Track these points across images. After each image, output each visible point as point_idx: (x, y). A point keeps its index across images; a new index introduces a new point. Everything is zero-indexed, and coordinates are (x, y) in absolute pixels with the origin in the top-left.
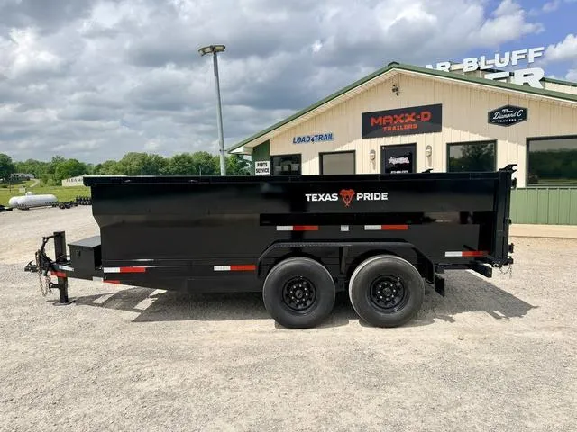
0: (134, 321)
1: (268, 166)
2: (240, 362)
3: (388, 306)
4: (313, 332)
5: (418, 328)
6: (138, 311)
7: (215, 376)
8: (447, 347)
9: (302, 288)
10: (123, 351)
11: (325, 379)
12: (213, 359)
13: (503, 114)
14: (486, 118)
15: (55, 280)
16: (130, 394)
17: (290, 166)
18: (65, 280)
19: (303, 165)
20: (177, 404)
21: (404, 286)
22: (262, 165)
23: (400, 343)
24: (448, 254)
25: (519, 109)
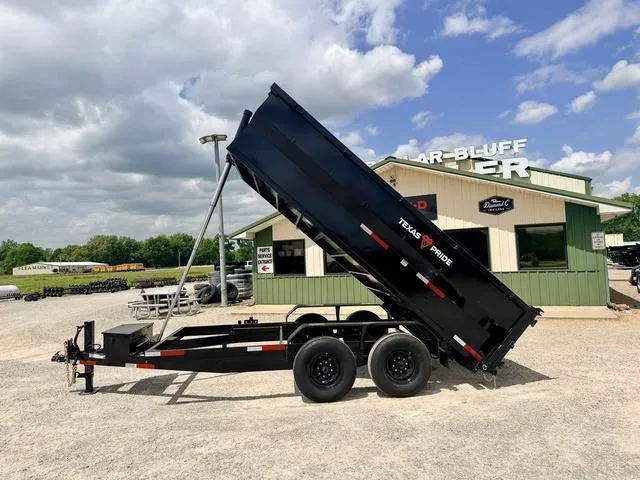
0: (168, 404)
1: (271, 252)
2: (280, 429)
3: (401, 378)
4: (339, 405)
5: (429, 397)
6: (168, 395)
7: (263, 440)
8: (454, 408)
9: (327, 365)
10: (170, 427)
11: (357, 436)
12: (256, 428)
13: (492, 203)
14: (477, 207)
15: (81, 368)
16: (192, 456)
17: (292, 251)
18: (92, 368)
19: (306, 250)
20: (237, 460)
21: (414, 358)
22: (264, 250)
23: (415, 408)
24: (456, 338)
25: (506, 199)
